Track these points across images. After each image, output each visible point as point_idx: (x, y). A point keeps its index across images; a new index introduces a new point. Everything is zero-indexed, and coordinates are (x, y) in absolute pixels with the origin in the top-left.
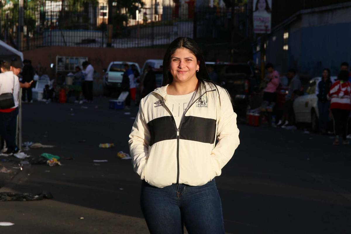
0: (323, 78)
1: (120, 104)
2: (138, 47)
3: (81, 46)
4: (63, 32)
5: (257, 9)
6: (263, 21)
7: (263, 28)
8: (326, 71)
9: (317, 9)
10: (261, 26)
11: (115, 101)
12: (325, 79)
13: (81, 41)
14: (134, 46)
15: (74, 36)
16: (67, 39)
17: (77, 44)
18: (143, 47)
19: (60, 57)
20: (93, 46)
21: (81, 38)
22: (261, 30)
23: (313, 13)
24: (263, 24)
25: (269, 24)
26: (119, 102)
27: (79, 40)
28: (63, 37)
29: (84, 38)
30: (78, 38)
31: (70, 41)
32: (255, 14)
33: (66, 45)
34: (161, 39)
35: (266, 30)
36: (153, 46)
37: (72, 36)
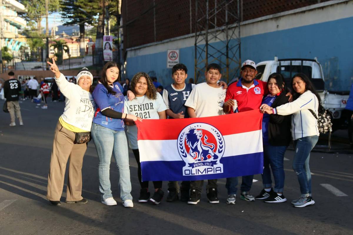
0: (126, 84)
1: (39, 100)
2: (63, 70)
3: (34, 70)
4: (23, 63)
5: (105, 48)
6: (108, 55)
7: (109, 58)
8: (127, 80)
9: (133, 48)
10: (107, 57)
11: (36, 98)
12: (127, 84)
13: (34, 68)
14: (61, 69)
15: (31, 65)
16: (25, 67)
17: (32, 69)
18: (66, 70)
19: (20, 76)
20: (41, 70)
21: (34, 66)
22: (108, 59)
23: (131, 50)
24: (109, 56)
25: (112, 56)
26: (38, 99)
27: (33, 67)
28: (23, 65)
29: (36, 66)
30: (33, 66)
31: (29, 67)
32: (105, 51)
33: (25, 69)
34: (77, 65)
35: (110, 59)
36: (70, 69)
37: (29, 65)
